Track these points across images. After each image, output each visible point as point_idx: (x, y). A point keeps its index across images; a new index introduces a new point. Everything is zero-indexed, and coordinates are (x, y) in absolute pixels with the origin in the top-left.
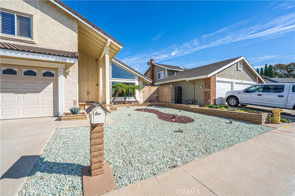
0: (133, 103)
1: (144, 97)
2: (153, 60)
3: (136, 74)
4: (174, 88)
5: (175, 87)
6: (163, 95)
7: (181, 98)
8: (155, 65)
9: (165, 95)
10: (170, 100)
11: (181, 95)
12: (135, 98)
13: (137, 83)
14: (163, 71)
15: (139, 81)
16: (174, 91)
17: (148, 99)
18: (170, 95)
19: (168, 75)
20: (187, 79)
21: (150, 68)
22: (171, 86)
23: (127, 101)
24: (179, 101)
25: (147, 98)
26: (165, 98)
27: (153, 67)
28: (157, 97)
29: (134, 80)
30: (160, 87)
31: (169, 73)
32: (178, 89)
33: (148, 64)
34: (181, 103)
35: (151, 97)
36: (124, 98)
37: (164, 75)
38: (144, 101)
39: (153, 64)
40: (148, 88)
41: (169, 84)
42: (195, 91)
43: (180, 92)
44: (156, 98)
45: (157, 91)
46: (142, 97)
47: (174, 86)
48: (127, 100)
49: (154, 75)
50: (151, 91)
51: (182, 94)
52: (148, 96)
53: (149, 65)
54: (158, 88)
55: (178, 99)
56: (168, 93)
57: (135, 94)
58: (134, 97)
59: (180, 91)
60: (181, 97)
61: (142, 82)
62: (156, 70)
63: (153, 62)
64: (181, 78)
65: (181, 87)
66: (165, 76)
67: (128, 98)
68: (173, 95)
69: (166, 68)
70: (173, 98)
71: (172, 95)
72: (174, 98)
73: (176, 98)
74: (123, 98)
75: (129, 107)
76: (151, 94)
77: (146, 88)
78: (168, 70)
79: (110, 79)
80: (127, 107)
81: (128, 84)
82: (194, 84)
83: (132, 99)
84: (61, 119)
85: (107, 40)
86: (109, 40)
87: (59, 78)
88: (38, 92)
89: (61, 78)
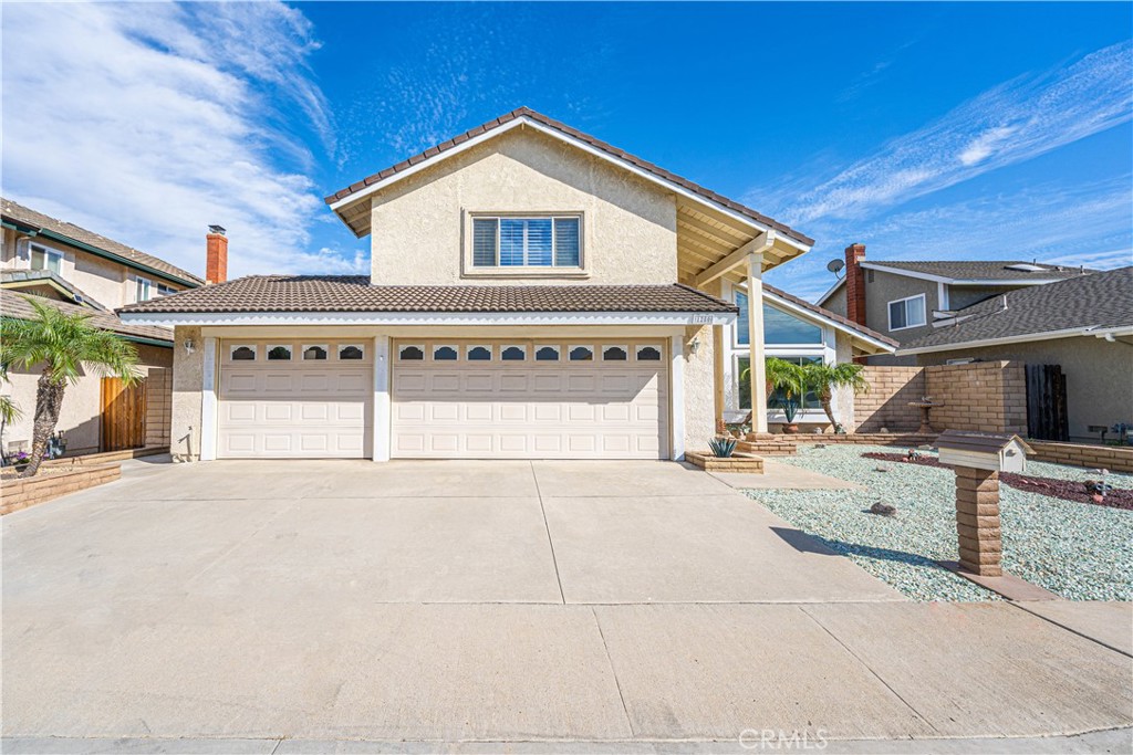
0: (819, 430)
1: (859, 407)
2: (862, 251)
3: (825, 325)
4: (1022, 370)
5: (1026, 367)
6: (952, 402)
7: (1065, 417)
8: (871, 271)
9: (964, 402)
10: (1002, 422)
11: (1064, 403)
12: (829, 413)
13: (830, 356)
14: (924, 295)
15: (837, 348)
16: (1023, 383)
17: (878, 418)
18: (1001, 403)
19: (955, 307)
20: (1105, 333)
21: (845, 284)
22: (1004, 363)
23: (800, 425)
24: (1051, 428)
25: (872, 413)
26: (966, 414)
27: (860, 278)
28: (927, 409)
29: (820, 346)
30: (931, 368)
31: (956, 300)
32: (1042, 375)
33: (834, 266)
34: (1066, 439)
35: (891, 407)
36: (787, 413)
37: (930, 311)
38: (859, 424)
39: (861, 265)
40: (873, 374)
41: (980, 356)
43: (1054, 387)
44: (922, 412)
45: (919, 386)
46: (853, 407)
47: (1023, 363)
48: (797, 419)
49: (868, 311)
50: (892, 385)
51: (1065, 396)
52: (878, 407)
53: (837, 270)
54: (924, 372)
55: (1044, 420)
56: (986, 394)
57: (829, 398)
58: (823, 410)
59: (1054, 383)
60: (1064, 410)
61: (850, 350)
62: (876, 290)
63: (860, 259)
64: (1059, 328)
65: (1059, 367)
66: (936, 315)
67: (799, 411)
68: (1016, 403)
69: (941, 280)
70: (1016, 416)
71: (1009, 403)
72: (1024, 416)
73: (1035, 416)
74: (782, 410)
75: (823, 446)
76: (889, 396)
77: (869, 374)
78: (950, 289)
79: (733, 348)
80: (817, 446)
81: (795, 361)
83: (814, 416)
84: (703, 468)
85: (760, 233)
86: (772, 234)
87: (674, 361)
88: (630, 399)
89: (678, 362)
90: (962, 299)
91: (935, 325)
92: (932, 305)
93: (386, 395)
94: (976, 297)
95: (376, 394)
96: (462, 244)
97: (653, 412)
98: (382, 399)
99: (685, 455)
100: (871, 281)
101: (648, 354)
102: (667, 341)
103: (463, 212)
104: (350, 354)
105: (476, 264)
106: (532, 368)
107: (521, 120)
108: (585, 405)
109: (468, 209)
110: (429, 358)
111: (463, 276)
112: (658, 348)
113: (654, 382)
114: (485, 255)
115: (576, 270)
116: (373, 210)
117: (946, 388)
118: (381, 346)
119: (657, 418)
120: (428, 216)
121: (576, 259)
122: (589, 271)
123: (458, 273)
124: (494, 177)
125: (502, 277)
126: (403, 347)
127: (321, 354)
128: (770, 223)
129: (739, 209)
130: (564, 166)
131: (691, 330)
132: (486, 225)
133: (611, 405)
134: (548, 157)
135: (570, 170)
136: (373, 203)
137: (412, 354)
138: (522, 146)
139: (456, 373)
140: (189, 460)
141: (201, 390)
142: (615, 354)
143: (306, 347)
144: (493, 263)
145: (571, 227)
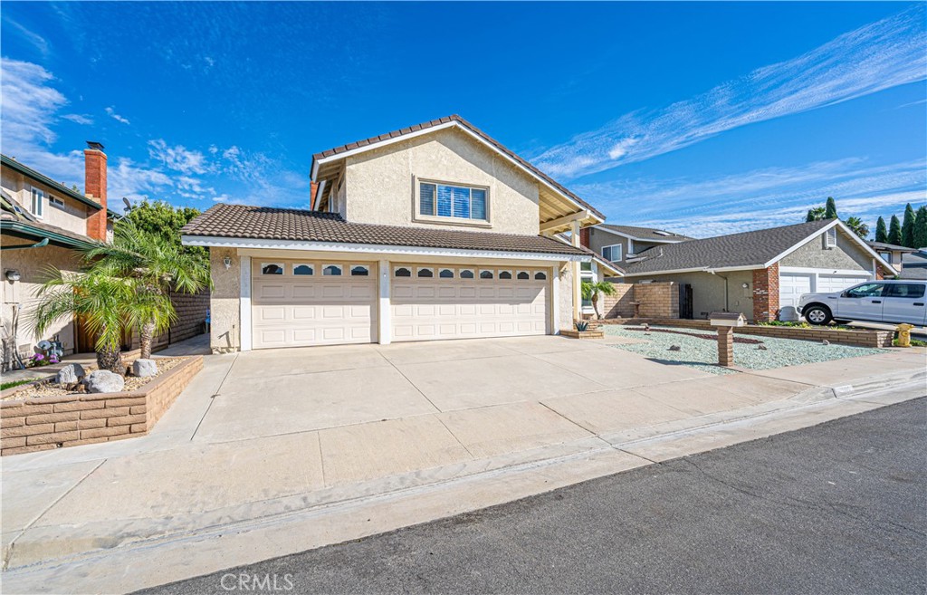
1: (608, 305)
3: (593, 261)
4: (678, 287)
5: (679, 285)
6: (648, 302)
7: (692, 309)
9: (653, 302)
10: (669, 312)
11: (692, 302)
12: (596, 309)
13: (595, 277)
14: (621, 244)
15: (598, 273)
16: (678, 292)
17: (614, 311)
18: (670, 302)
19: (635, 252)
20: (712, 271)
22: (672, 283)
24: (687, 313)
26: (654, 308)
28: (637, 305)
29: (590, 272)
30: (637, 285)
31: (636, 249)
32: (685, 289)
34: (692, 318)
37: (624, 254)
38: (607, 314)
41: (656, 279)
42: (729, 294)
43: (688, 294)
44: (635, 307)
45: (631, 294)
47: (678, 283)
50: (619, 293)
51: (692, 298)
54: (633, 286)
55: (685, 310)
56: (663, 298)
57: (596, 301)
59: (688, 292)
61: (603, 273)
62: (596, 239)
65: (690, 285)
66: (628, 256)
68: (676, 302)
69: (630, 237)
70: (675, 309)
71: (673, 302)
72: (678, 308)
73: (682, 308)
76: (619, 299)
78: (634, 242)
82: (726, 279)
84: (578, 337)
85: (580, 210)
86: (589, 212)
87: (554, 281)
88: (531, 302)
89: (556, 280)
90: (639, 248)
91: (627, 261)
92: (625, 251)
93: (388, 300)
94: (644, 247)
95: (382, 300)
96: (413, 199)
97: (543, 309)
98: (385, 303)
99: (560, 331)
100: (593, 234)
101: (540, 276)
102: (550, 269)
103: (413, 178)
104: (359, 272)
105: (422, 213)
106: (479, 283)
107: (454, 123)
108: (507, 306)
109: (418, 175)
110: (414, 276)
111: (414, 220)
112: (545, 273)
113: (543, 292)
114: (427, 207)
115: (484, 222)
116: (347, 167)
117: (644, 295)
118: (384, 267)
119: (544, 311)
120: (389, 177)
121: (485, 216)
122: (492, 224)
123: (410, 218)
124: (434, 157)
125: (437, 223)
126: (397, 268)
127: (336, 271)
128: (587, 206)
129: (572, 196)
130: (477, 156)
131: (563, 264)
132: (428, 189)
133: (521, 305)
134: (468, 149)
135: (481, 160)
136: (347, 162)
137: (403, 273)
138: (452, 139)
139: (433, 285)
140: (229, 352)
141: (238, 297)
142: (523, 276)
143: (325, 266)
144: (432, 213)
145: (482, 194)
